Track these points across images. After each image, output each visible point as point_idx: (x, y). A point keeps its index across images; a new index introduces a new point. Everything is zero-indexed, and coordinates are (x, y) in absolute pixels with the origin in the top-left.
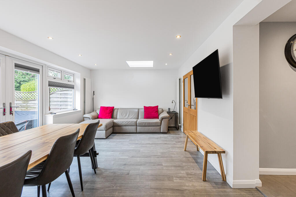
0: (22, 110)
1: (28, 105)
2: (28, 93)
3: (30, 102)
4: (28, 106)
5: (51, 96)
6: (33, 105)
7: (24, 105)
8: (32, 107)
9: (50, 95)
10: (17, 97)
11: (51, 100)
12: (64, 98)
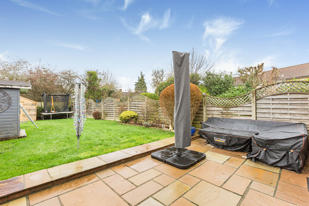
0: (222, 117)
1: (228, 111)
2: (229, 99)
3: (231, 109)
4: (229, 113)
5: (258, 102)
6: (234, 112)
7: (225, 111)
8: (233, 114)
9: (257, 100)
10: (217, 103)
11: (258, 107)
12: (278, 105)
